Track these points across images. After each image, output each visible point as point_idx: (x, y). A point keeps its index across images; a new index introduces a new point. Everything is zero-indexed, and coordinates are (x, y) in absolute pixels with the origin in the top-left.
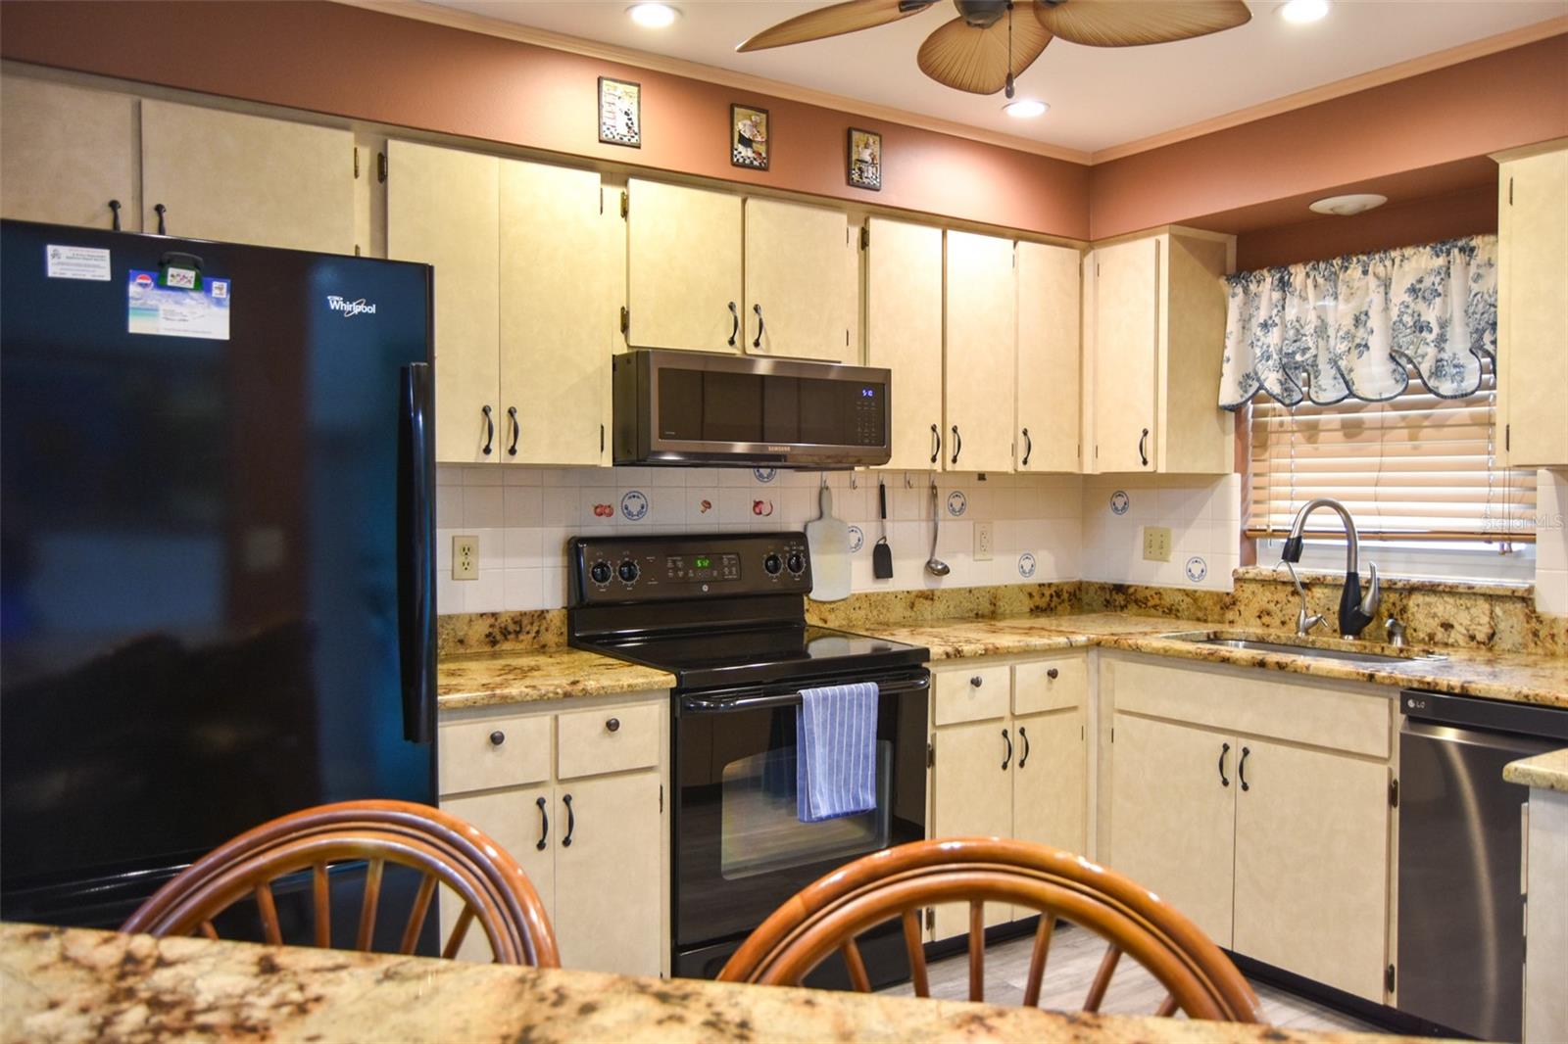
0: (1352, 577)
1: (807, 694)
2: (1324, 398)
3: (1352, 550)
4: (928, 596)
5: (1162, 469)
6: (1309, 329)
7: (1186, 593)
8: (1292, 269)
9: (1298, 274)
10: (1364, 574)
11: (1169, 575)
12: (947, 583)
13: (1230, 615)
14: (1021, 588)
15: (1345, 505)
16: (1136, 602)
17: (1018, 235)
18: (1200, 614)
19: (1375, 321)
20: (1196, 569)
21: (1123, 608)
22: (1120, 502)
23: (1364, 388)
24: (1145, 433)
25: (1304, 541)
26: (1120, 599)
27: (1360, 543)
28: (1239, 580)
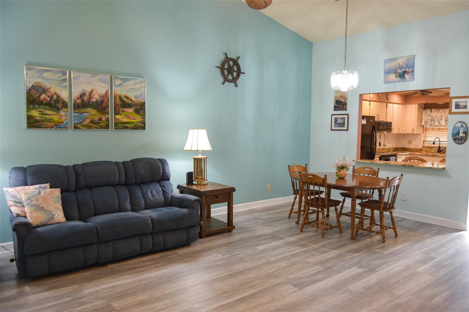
0: (440, 146)
1: (391, 158)
2: (435, 125)
3: (440, 143)
4: (384, 149)
5: (415, 133)
6: (435, 117)
7: (415, 149)
8: (433, 109)
9: (433, 110)
10: (441, 146)
11: (412, 146)
12: (385, 147)
13: (421, 151)
14: (392, 148)
15: (439, 138)
16: (407, 150)
17: (399, 104)
18: (417, 151)
19: (443, 117)
20: (416, 146)
21: (404, 151)
22: (404, 137)
23: (442, 124)
24: (413, 128)
25: (435, 142)
26: (404, 149)
27: (441, 142)
28: (423, 147)
